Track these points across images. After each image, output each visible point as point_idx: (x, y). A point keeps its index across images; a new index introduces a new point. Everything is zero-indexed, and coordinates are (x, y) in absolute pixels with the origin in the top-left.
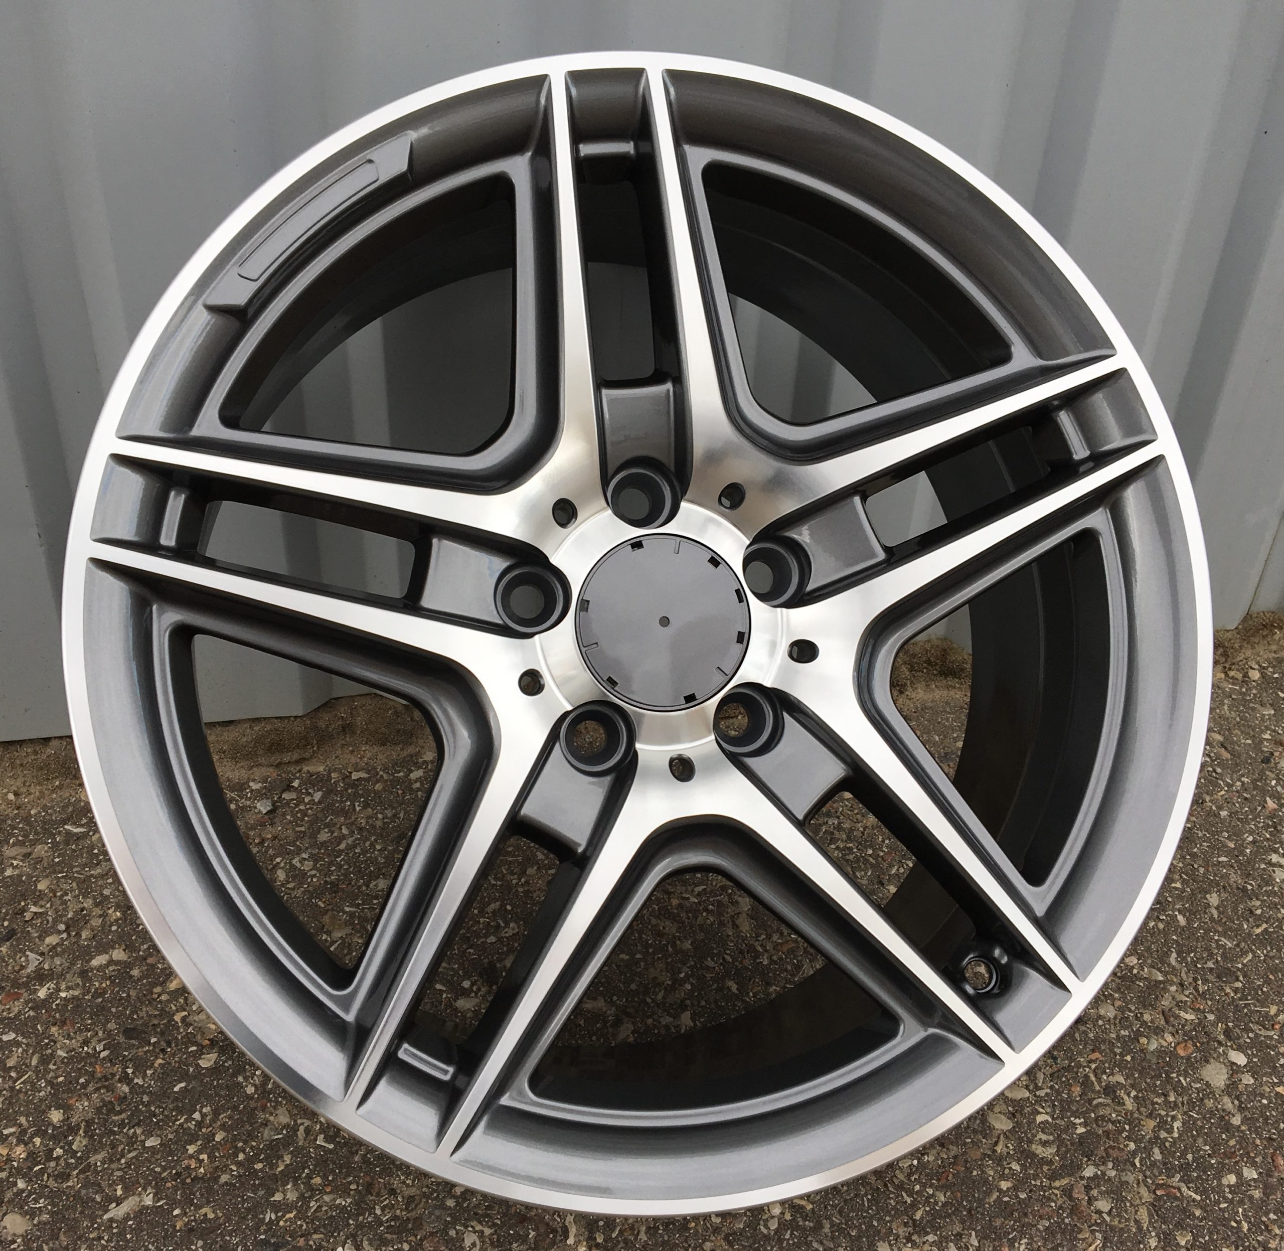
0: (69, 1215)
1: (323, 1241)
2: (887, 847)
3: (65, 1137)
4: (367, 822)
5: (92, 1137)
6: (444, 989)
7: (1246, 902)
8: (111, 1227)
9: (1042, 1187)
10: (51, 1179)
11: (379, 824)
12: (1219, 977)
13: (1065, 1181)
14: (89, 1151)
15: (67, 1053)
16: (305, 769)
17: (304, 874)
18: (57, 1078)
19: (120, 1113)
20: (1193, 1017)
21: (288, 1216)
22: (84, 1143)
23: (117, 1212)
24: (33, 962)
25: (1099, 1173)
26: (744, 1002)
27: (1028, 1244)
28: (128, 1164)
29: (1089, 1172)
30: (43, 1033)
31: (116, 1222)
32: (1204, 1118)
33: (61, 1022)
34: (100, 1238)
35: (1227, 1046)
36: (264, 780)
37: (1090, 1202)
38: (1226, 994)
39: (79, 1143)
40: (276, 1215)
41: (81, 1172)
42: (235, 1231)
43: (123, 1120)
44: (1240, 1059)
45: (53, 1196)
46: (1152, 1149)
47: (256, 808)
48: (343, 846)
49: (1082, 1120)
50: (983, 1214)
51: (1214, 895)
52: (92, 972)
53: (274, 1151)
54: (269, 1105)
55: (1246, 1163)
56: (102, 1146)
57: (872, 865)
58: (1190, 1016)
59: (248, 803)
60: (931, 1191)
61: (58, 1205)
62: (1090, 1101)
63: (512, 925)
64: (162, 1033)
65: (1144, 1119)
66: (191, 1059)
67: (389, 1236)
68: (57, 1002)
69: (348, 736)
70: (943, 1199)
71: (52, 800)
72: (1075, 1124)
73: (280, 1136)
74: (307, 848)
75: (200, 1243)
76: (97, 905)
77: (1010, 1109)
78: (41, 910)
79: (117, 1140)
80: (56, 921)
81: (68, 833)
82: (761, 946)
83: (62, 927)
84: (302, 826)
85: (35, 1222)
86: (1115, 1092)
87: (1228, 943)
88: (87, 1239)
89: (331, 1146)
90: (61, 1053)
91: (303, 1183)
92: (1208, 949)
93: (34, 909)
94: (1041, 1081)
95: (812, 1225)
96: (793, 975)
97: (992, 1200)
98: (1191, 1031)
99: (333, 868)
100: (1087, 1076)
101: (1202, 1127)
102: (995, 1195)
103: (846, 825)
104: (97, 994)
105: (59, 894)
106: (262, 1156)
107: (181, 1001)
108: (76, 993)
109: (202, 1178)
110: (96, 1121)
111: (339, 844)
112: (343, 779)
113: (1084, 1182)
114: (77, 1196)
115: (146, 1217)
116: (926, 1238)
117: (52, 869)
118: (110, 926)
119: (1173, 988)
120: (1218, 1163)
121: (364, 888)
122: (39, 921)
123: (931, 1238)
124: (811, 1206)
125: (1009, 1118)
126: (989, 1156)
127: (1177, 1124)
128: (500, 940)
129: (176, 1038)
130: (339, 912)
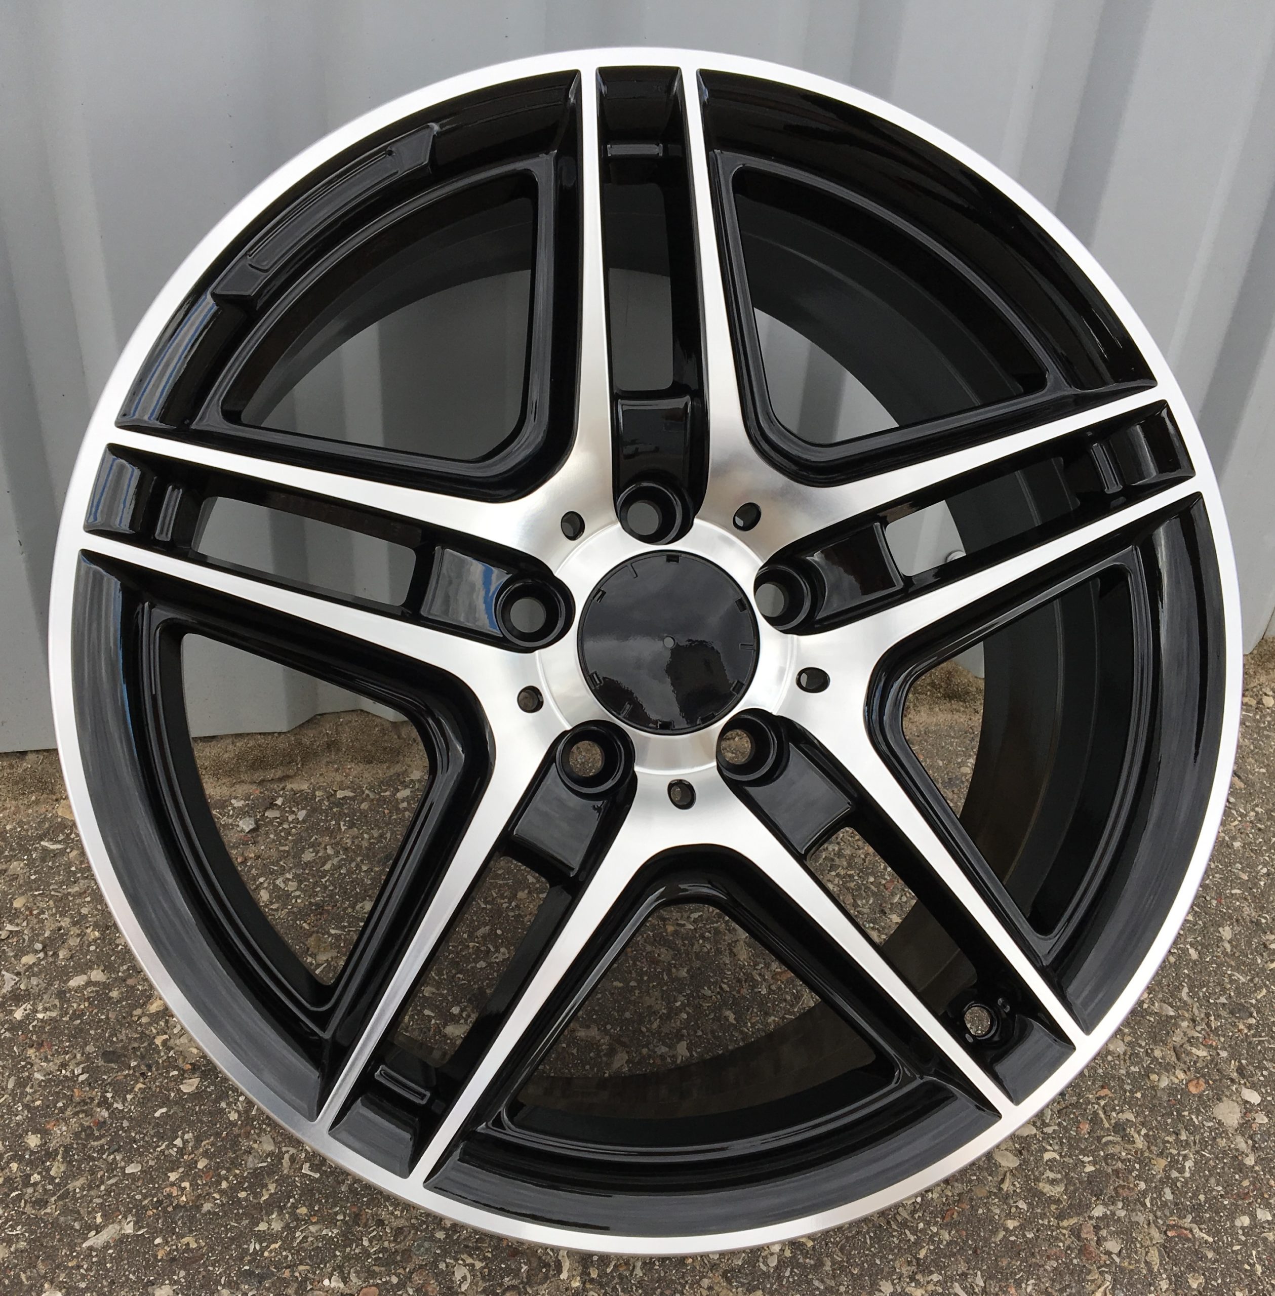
0: (47, 1242)
1: (309, 1272)
2: (889, 875)
3: (43, 1163)
4: (353, 842)
5: (70, 1162)
6: (433, 1015)
7: (1260, 936)
8: (91, 1255)
9: (1049, 1227)
10: (28, 1205)
11: (365, 844)
12: (1232, 1013)
13: (1073, 1221)
14: (68, 1176)
15: (45, 1076)
16: (289, 786)
17: (288, 895)
18: (33, 1101)
19: (98, 1138)
20: (1205, 1054)
21: (272, 1246)
22: (62, 1169)
23: (95, 1240)
24: (9, 982)
25: (1108, 1213)
26: (742, 1032)
27: (1035, 1285)
28: (108, 1192)
29: (1098, 1211)
30: (19, 1056)
31: (96, 1250)
32: (1217, 1158)
33: (38, 1044)
34: (79, 1267)
35: (1240, 1084)
36: (247, 798)
37: (1099, 1243)
38: (1240, 1031)
39: (57, 1169)
40: (261, 1245)
41: (60, 1198)
42: (218, 1262)
43: (102, 1146)
44: (1254, 1097)
45: (30, 1222)
46: (1162, 1189)
47: (238, 826)
48: (327, 867)
49: (1091, 1158)
50: (988, 1254)
51: (1227, 928)
52: (70, 992)
53: (257, 1179)
54: (252, 1132)
55: (1260, 1204)
56: (80, 1172)
57: (874, 894)
58: (1202, 1053)
59: (230, 821)
60: (935, 1230)
61: (35, 1232)
62: (1099, 1139)
63: (502, 950)
64: (143, 1057)
65: (1154, 1157)
66: (173, 1084)
67: (376, 1269)
68: (34, 1024)
69: (333, 753)
70: (947, 1237)
71: (28, 815)
72: (1083, 1162)
73: (265, 1164)
74: (291, 868)
75: (182, 1273)
76: (74, 924)
77: (1017, 1146)
78: (16, 929)
79: (96, 1166)
80: (32, 941)
81: (45, 849)
82: (760, 975)
83: (39, 946)
84: (286, 845)
85: (12, 1249)
86: (1124, 1130)
87: (1241, 977)
88: (66, 1267)
89: (317, 1175)
90: (38, 1076)
91: (288, 1213)
92: (1220, 984)
93: (9, 927)
94: (1049, 1117)
95: (812, 1262)
96: (792, 1006)
97: (998, 1240)
98: (1203, 1068)
99: (318, 889)
100: (1095, 1113)
101: (1215, 1167)
102: (1002, 1234)
103: (847, 852)
104: (76, 1015)
105: (35, 912)
106: (246, 1184)
107: (162, 1023)
108: (54, 1014)
109: (184, 1206)
110: (75, 1146)
111: (324, 864)
112: (328, 798)
113: (1094, 1222)
114: (55, 1224)
115: (127, 1246)
116: (930, 1277)
117: (29, 886)
118: (89, 946)
119: (1185, 1024)
120: (1232, 1204)
121: (350, 910)
122: (15, 939)
123: (935, 1277)
124: (812, 1243)
125: (1016, 1155)
126: (995, 1194)
127: (1189, 1164)
128: (490, 965)
129: (157, 1062)
130: (324, 934)
